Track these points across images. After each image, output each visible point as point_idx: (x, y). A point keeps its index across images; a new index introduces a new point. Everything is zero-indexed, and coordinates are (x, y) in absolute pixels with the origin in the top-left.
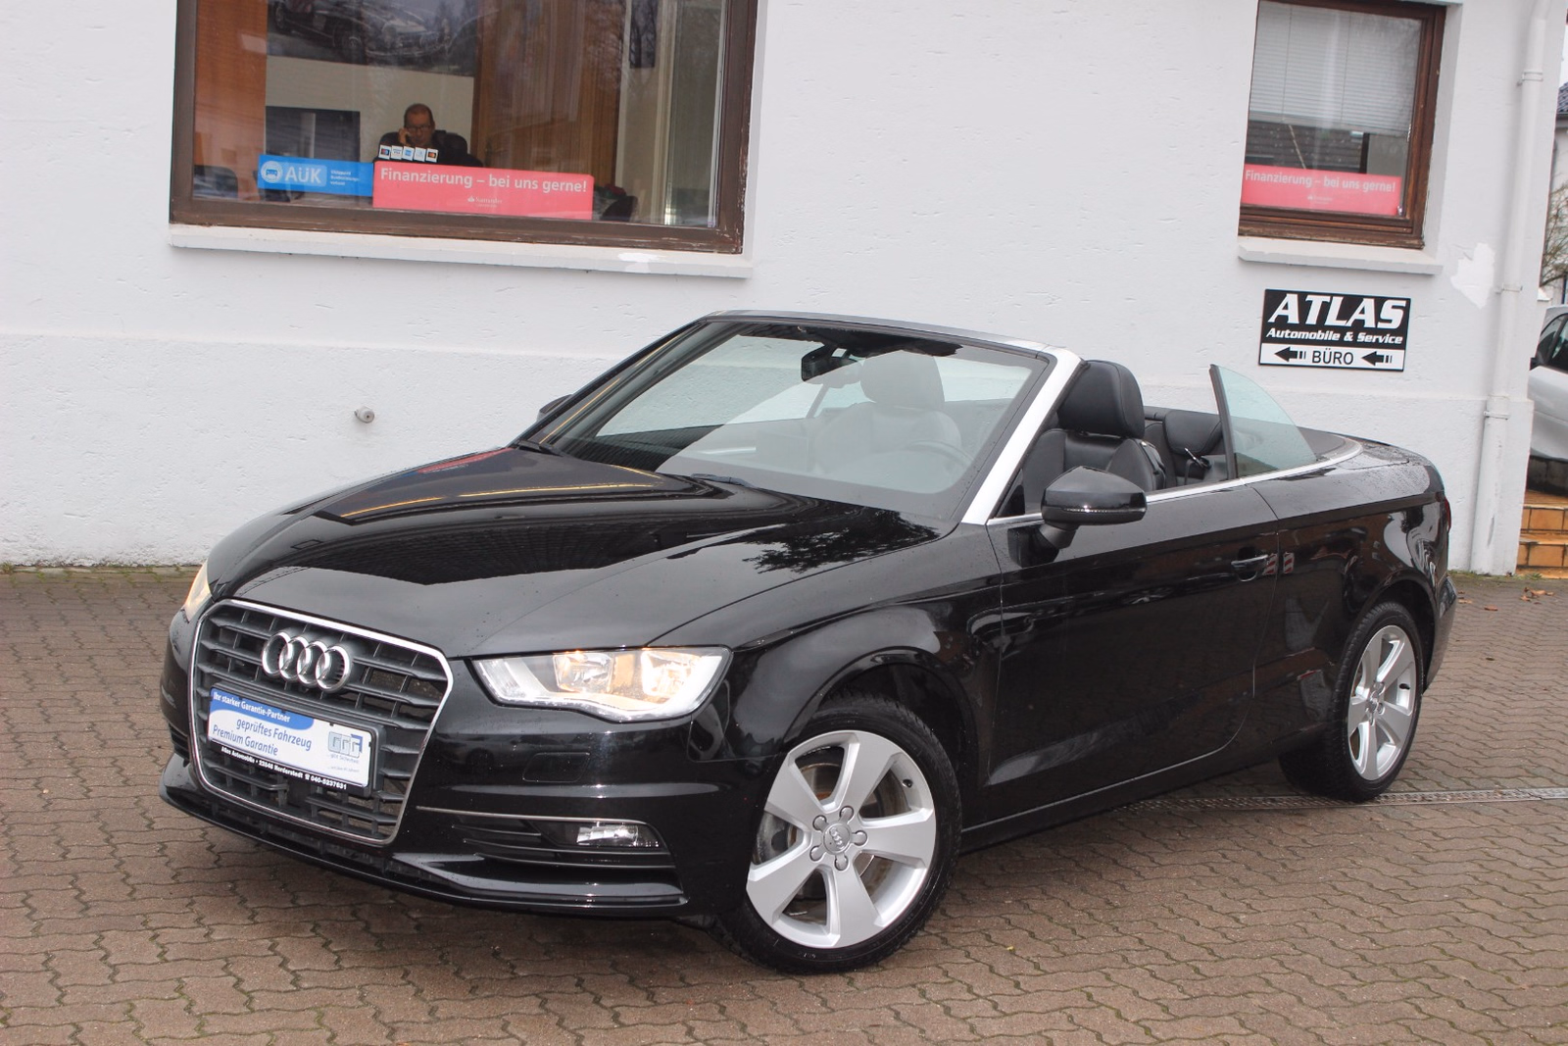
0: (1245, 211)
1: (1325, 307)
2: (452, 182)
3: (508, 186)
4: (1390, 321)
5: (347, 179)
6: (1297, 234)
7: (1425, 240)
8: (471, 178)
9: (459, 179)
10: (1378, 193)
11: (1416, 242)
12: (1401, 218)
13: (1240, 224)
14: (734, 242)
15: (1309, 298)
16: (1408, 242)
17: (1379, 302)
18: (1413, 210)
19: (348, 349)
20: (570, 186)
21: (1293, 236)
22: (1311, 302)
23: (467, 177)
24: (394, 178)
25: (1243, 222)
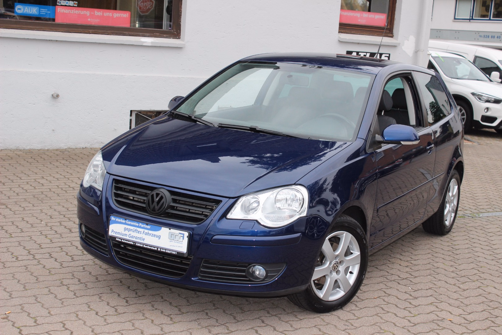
0: (341, 25)
2: (82, 13)
3: (102, 15)
5: (46, 12)
7: (394, 34)
9: (85, 12)
10: (379, 19)
11: (391, 35)
12: (387, 27)
14: (178, 35)
15: (360, 54)
17: (381, 55)
18: (390, 24)
19: (49, 72)
20: (123, 15)
21: (354, 33)
23: (88, 12)
24: (62, 12)
25: (340, 28)
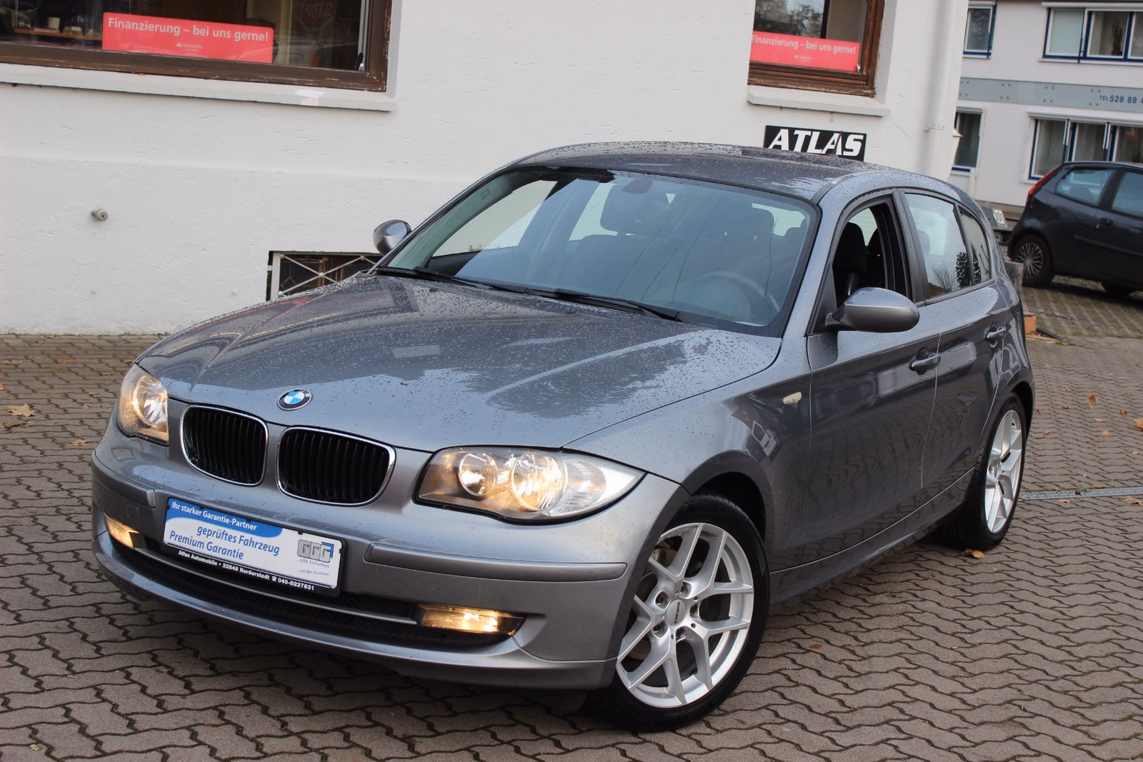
0: (754, 67)
1: (808, 139)
2: (164, 31)
3: (208, 34)
4: (851, 150)
6: (787, 84)
7: (877, 90)
8: (179, 28)
9: (170, 29)
10: (843, 54)
11: (869, 92)
12: (859, 74)
13: (750, 76)
14: (380, 83)
15: (796, 132)
16: (864, 91)
17: (845, 136)
18: (869, 66)
19: (86, 162)
20: (255, 36)
21: (785, 85)
22: (797, 135)
23: (175, 28)
24: (119, 27)
25: (751, 74)
